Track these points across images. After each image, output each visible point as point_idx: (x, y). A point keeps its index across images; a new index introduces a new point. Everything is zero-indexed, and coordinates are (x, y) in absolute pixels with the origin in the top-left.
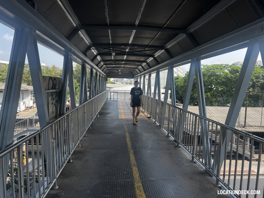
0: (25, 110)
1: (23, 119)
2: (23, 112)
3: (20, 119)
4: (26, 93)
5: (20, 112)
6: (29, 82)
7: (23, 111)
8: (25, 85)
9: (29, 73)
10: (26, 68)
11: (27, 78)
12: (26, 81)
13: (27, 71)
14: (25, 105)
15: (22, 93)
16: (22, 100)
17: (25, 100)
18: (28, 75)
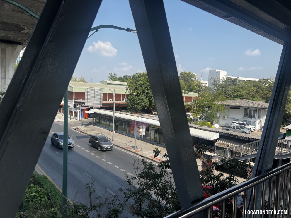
0: (260, 130)
1: (258, 139)
2: (258, 132)
3: (256, 139)
4: (263, 111)
5: (255, 131)
6: (267, 99)
7: (258, 130)
8: (263, 102)
9: (267, 89)
10: (265, 83)
11: (265, 95)
12: (265, 98)
13: (266, 86)
14: (261, 124)
15: (259, 111)
16: (258, 118)
17: (261, 119)
18: (267, 92)
